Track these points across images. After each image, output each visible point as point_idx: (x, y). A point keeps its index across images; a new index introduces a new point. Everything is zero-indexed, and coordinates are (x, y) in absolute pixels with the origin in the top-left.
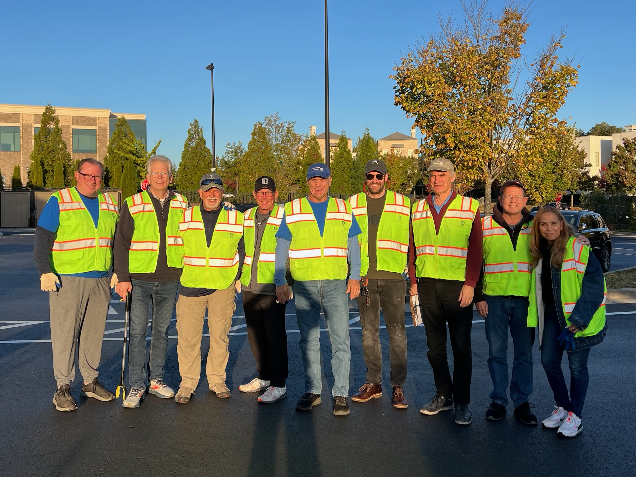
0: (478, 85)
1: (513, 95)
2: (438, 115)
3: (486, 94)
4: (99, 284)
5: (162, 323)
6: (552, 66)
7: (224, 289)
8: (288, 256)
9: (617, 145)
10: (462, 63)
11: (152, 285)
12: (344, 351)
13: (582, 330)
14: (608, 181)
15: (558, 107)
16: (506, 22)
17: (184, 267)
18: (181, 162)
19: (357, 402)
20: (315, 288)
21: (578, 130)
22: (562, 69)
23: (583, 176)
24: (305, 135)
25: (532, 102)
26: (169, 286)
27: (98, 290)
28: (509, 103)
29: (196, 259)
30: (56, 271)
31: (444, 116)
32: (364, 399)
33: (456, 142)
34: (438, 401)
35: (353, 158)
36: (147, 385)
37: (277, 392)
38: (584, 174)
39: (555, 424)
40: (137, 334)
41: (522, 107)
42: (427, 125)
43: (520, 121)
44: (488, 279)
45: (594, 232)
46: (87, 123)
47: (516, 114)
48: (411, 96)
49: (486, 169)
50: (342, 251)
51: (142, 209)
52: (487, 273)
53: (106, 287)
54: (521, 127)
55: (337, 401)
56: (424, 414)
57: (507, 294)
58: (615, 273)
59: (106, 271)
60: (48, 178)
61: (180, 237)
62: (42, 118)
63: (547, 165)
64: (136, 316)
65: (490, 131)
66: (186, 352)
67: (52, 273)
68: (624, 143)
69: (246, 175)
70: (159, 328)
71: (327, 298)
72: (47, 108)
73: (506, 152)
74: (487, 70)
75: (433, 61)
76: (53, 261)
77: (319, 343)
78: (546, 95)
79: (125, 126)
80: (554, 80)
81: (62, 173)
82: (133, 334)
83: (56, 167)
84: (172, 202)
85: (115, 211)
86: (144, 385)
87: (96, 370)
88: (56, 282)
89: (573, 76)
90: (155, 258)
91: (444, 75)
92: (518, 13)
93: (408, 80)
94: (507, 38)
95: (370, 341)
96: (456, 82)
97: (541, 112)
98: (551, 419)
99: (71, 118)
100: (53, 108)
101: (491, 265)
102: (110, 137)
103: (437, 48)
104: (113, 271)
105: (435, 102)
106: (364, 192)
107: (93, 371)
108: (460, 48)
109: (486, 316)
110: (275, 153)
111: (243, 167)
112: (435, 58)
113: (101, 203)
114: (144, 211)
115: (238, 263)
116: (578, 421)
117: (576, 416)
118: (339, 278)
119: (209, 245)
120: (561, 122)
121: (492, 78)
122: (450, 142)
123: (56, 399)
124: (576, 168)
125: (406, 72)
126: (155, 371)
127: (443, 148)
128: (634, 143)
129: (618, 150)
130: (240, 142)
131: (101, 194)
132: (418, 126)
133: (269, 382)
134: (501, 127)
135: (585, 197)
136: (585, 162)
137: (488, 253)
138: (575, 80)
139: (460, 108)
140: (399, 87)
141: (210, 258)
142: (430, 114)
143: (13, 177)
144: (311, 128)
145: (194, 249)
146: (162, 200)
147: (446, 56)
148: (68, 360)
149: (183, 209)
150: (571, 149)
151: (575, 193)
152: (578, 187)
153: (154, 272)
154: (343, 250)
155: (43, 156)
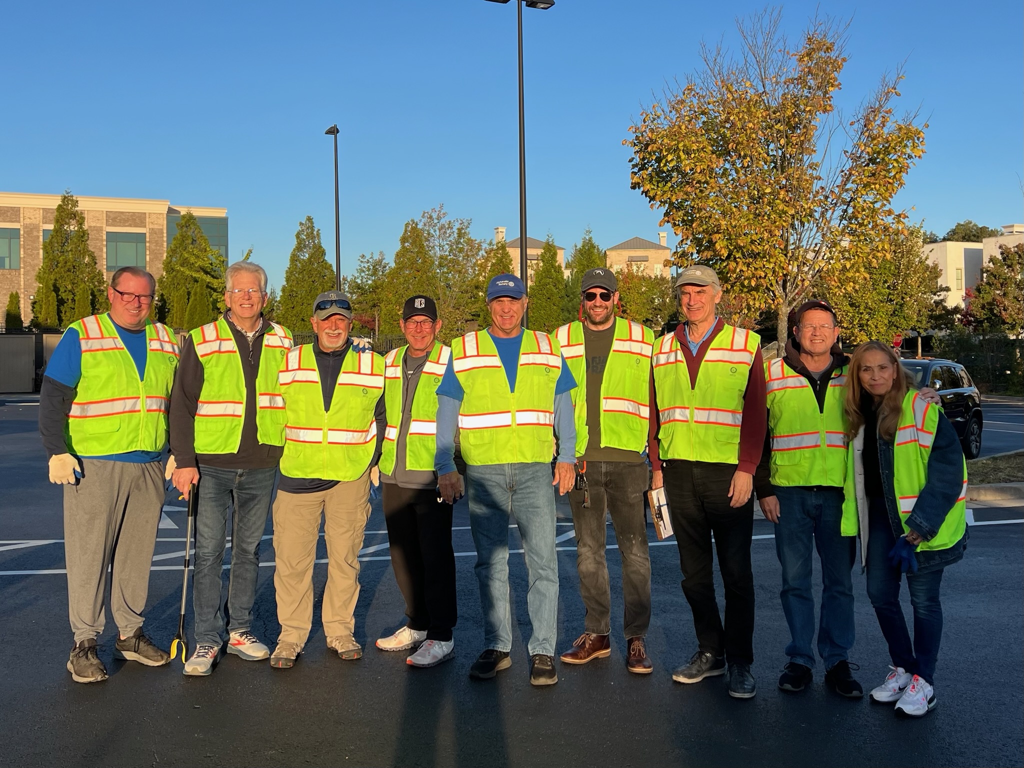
0: (766, 155)
1: (822, 172)
2: (700, 204)
3: (777, 170)
4: (147, 473)
5: (249, 537)
6: (883, 124)
7: (351, 480)
8: (458, 426)
9: (991, 256)
10: (740, 120)
11: (233, 474)
12: (548, 580)
13: (928, 541)
14: (977, 315)
15: (893, 190)
16: (809, 55)
17: (287, 445)
18: (284, 286)
19: (570, 664)
20: (502, 477)
21: (928, 233)
22: (900, 129)
23: (937, 306)
24: (488, 242)
25: (852, 183)
26: (260, 476)
27: (144, 483)
28: (814, 185)
29: (306, 431)
30: (75, 451)
31: (712, 206)
32: (581, 658)
33: (730, 247)
34: (701, 661)
35: (565, 277)
36: (224, 640)
37: (439, 649)
38: (937, 303)
39: (891, 696)
40: (207, 555)
41: (837, 190)
42: (683, 221)
43: (833, 213)
44: (779, 459)
45: (954, 394)
46: (130, 222)
47: (826, 203)
48: (657, 174)
49: (779, 291)
50: (546, 416)
51: (217, 349)
52: (777, 450)
53: (157, 479)
54: (835, 223)
55: (537, 662)
56: (680, 683)
57: (810, 483)
58: (988, 460)
59: (156, 451)
60: (65, 312)
61: (280, 395)
62: (56, 213)
63: (879, 289)
64: (206, 525)
65: (785, 231)
66: (289, 584)
67: (68, 454)
68: (1002, 254)
69: (391, 306)
70: (244, 546)
71: (520, 493)
72: (65, 197)
73: (811, 263)
74: (779, 131)
75: (692, 118)
76: (70, 434)
77: (508, 568)
78: (874, 171)
79: (193, 227)
80: (887, 148)
81: (89, 304)
82: (201, 554)
83: (79, 294)
84: (266, 337)
85: (174, 352)
86: (218, 639)
87: (140, 615)
88: (74, 469)
89: (917, 141)
90: (239, 429)
91: (710, 139)
92: (829, 41)
93: (653, 147)
94: (811, 81)
95: (590, 563)
96: (729, 152)
97: (867, 200)
98: (885, 688)
99: (105, 215)
100: (74, 198)
101: (784, 436)
102: (167, 245)
103: (699, 98)
104: (169, 451)
105: (696, 183)
106: (579, 320)
107: (134, 617)
108: (735, 96)
109: (777, 521)
110: (438, 271)
111: (386, 292)
112: (695, 112)
113: (151, 340)
114: (219, 352)
115: (376, 438)
116: (929, 690)
117: (924, 682)
118: (541, 460)
119: (327, 408)
120: (899, 216)
121: (787, 145)
122: (721, 248)
123: (72, 663)
124: (925, 293)
125: (650, 135)
126: (238, 616)
127: (709, 257)
128: (1016, 252)
129: (991, 265)
130: (381, 252)
131: (151, 325)
132: (668, 222)
133: (425, 633)
134: (803, 224)
135: (940, 340)
136: (939, 285)
137: (778, 417)
138: (921, 147)
139: (737, 194)
140: (637, 160)
141: (330, 430)
142: (689, 203)
143: (7, 310)
144: (497, 231)
145: (302, 414)
146: (250, 335)
147: (713, 110)
148: (93, 598)
149: (285, 348)
150: (917, 263)
151: (924, 334)
152: (929, 325)
153: (236, 452)
154: (548, 414)
155: (58, 276)
